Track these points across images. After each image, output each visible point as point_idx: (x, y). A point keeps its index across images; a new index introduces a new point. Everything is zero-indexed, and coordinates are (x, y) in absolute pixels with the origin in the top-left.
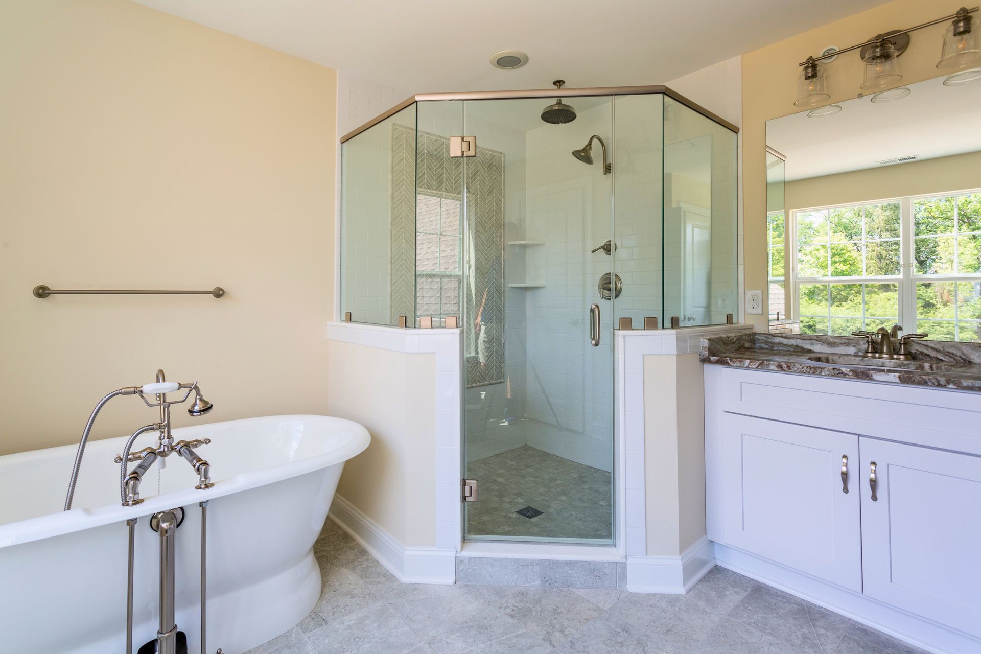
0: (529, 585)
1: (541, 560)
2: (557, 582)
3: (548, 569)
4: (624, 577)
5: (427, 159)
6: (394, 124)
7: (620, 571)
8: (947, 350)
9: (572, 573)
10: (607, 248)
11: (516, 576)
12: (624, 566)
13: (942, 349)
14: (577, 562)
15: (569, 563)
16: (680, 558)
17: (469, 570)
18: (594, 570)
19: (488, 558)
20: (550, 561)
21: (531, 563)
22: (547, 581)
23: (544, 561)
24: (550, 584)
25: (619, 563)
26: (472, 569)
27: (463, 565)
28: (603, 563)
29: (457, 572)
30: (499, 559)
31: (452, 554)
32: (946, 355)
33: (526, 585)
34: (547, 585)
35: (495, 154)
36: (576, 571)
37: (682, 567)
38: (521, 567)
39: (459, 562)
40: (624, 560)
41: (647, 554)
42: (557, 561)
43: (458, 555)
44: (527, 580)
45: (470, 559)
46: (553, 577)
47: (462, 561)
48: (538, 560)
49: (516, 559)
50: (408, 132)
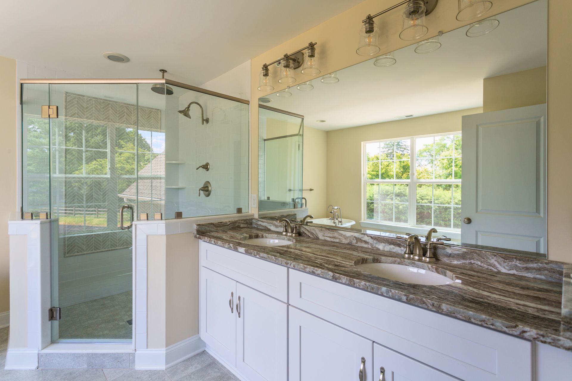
0: (80, 368)
1: (87, 353)
2: (96, 366)
3: (91, 358)
4: (134, 361)
5: (95, 114)
6: (67, 92)
7: (131, 358)
8: (312, 231)
9: (105, 360)
10: (206, 167)
11: (73, 363)
12: (134, 355)
13: (310, 231)
14: (107, 354)
15: (103, 355)
16: (165, 349)
17: (46, 361)
18: (117, 358)
19: (57, 353)
20: (92, 354)
21: (82, 355)
22: (90, 365)
23: (89, 354)
24: (92, 367)
25: (131, 353)
26: (48, 360)
27: (43, 358)
28: (122, 354)
29: (39, 362)
30: (63, 354)
31: (37, 352)
32: (311, 234)
33: (79, 368)
34: (91, 367)
35: (153, 110)
36: (107, 359)
37: (165, 355)
38: (76, 358)
39: (39, 356)
40: (134, 352)
41: (147, 348)
42: (96, 353)
43: (39, 352)
44: (79, 365)
45: (47, 354)
46: (94, 363)
47: (42, 356)
48: (86, 354)
49: (74, 353)
50: (80, 98)
